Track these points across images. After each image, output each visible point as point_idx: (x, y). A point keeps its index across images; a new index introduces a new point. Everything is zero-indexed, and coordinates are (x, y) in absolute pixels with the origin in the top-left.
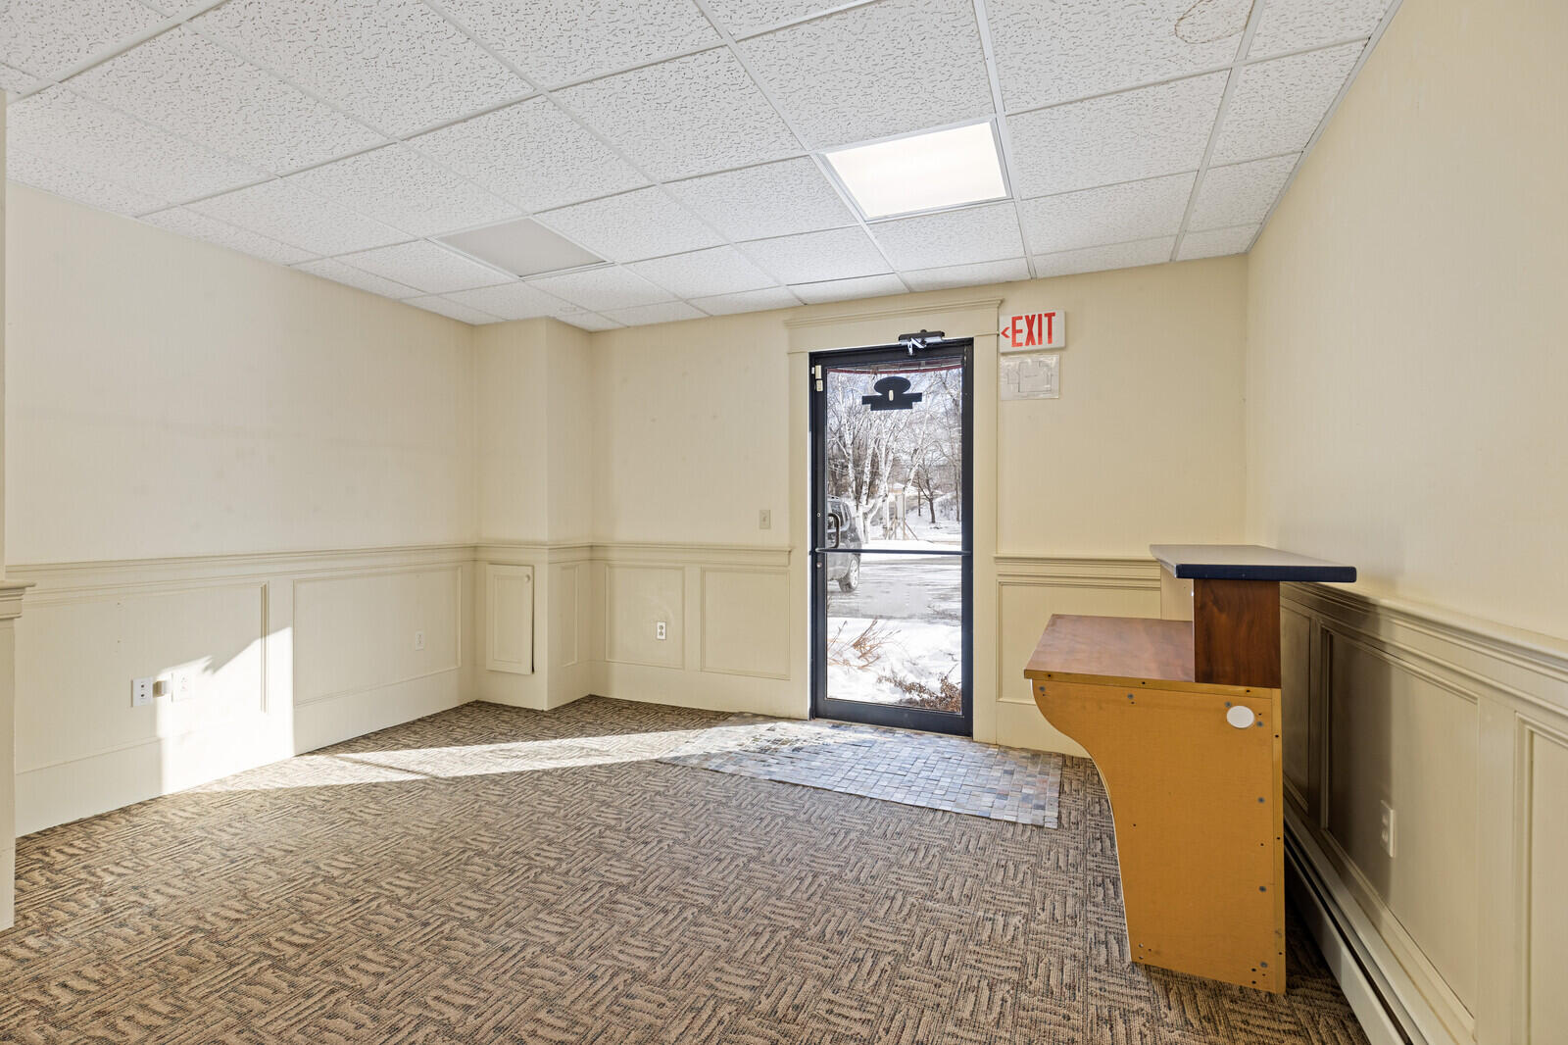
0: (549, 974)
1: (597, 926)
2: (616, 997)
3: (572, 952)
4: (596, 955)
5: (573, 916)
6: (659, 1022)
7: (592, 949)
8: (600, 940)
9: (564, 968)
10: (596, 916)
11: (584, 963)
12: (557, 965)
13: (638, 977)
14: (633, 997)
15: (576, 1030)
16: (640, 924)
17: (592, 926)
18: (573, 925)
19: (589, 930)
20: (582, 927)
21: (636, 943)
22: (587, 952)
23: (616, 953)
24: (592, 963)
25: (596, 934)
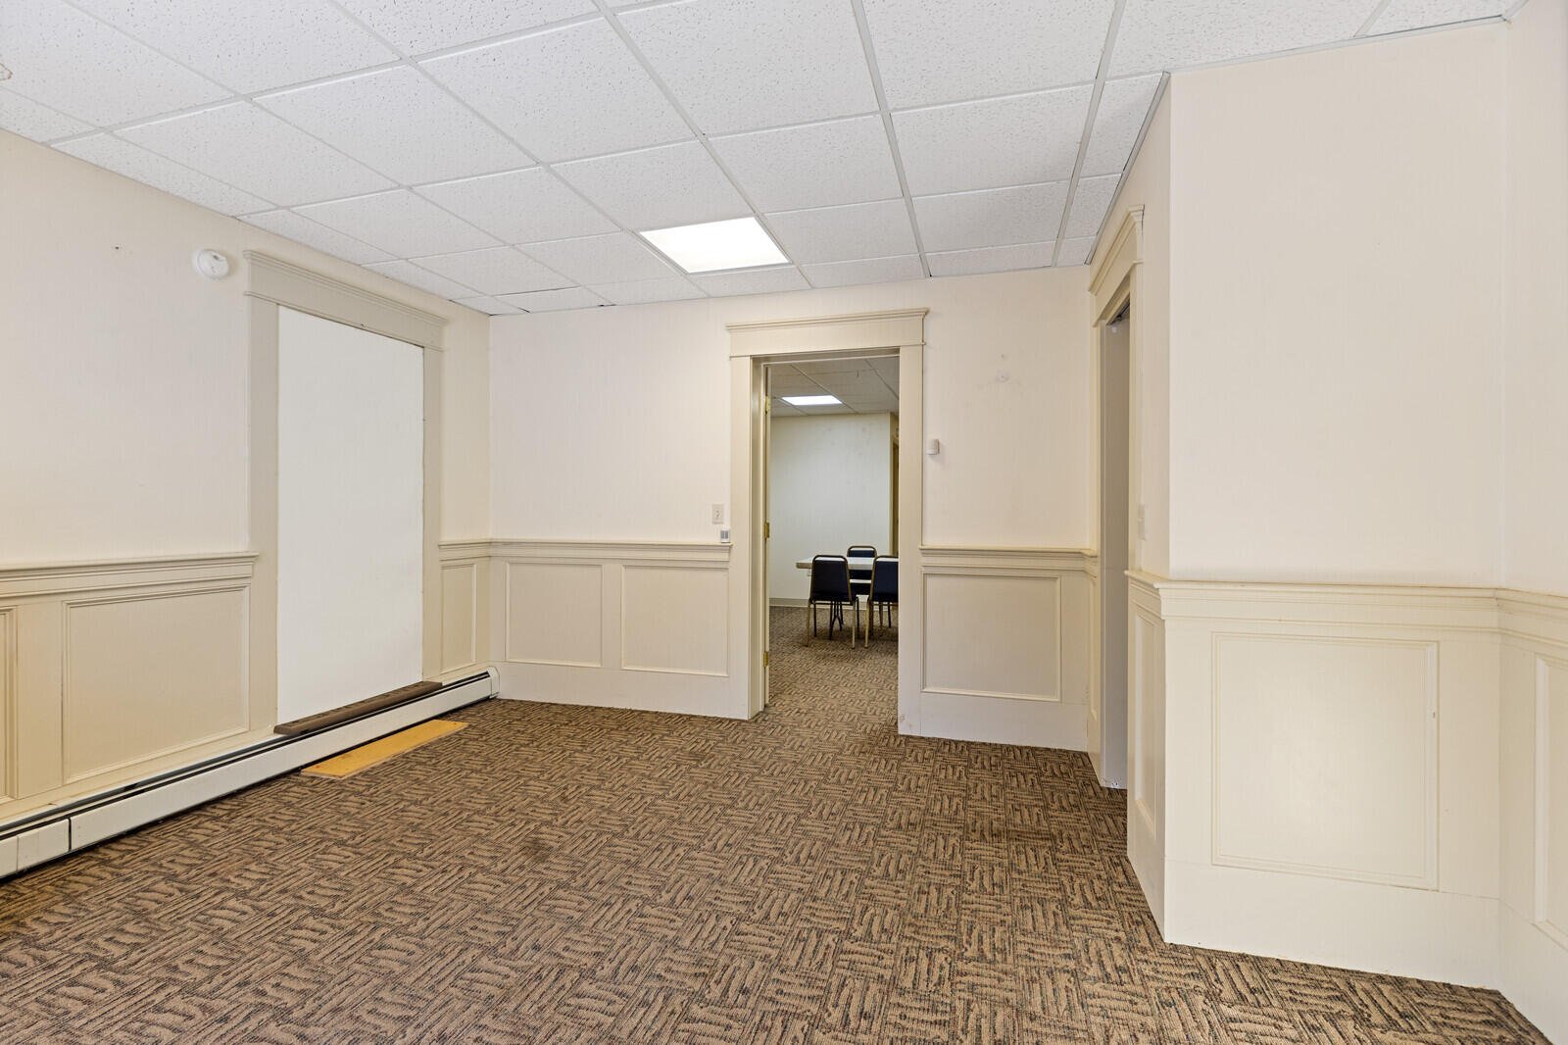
0: (580, 948)
1: (535, 1007)
2: (514, 931)
3: (561, 972)
4: (535, 970)
5: (569, 1023)
6: (478, 915)
7: (538, 977)
8: (530, 989)
9: (565, 954)
10: (537, 1024)
11: (546, 960)
12: (574, 957)
13: (491, 951)
14: (498, 933)
15: (547, 907)
16: (480, 1014)
17: (541, 1009)
18: (565, 1009)
19: (545, 1001)
20: (554, 1005)
21: (488, 988)
22: (545, 973)
23: (512, 973)
24: (538, 962)
25: (536, 996)
